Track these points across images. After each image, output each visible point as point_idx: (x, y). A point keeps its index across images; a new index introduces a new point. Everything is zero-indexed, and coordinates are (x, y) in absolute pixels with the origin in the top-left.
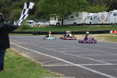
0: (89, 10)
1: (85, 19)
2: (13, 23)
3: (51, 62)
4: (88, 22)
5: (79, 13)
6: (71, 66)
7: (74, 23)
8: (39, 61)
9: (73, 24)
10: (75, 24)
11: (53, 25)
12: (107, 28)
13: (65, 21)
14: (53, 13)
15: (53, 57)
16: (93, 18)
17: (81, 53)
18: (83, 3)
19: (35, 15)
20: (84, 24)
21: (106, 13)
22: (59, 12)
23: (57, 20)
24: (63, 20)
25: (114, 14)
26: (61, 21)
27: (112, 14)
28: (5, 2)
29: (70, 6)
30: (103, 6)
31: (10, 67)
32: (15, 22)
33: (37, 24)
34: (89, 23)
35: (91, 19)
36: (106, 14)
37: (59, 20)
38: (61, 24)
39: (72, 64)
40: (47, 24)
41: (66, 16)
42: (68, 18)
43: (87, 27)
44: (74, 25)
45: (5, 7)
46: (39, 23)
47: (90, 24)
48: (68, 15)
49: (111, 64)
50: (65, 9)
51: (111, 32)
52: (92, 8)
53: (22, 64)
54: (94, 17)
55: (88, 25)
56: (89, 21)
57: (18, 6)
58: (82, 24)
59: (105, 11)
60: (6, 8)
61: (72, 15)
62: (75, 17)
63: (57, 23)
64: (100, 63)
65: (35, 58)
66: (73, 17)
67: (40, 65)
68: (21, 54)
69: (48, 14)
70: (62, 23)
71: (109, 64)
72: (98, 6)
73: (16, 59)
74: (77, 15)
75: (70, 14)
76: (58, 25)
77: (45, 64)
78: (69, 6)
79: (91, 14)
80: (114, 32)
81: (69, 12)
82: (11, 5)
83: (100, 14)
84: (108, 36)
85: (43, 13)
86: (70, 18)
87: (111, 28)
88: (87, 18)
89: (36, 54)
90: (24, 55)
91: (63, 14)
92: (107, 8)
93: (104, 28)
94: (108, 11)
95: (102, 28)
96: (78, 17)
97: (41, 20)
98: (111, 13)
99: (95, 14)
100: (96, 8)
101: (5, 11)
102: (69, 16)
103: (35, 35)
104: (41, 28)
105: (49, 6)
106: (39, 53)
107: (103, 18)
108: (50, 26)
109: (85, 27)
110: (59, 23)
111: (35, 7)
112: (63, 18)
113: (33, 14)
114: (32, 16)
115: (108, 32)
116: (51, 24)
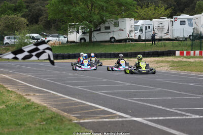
0: (136, 15)
1: (131, 31)
2: (3, 38)
3: (88, 113)
4: (135, 35)
5: (120, 20)
6: (126, 121)
7: (111, 38)
8: (65, 111)
9: (108, 39)
10: (113, 40)
11: (74, 42)
12: (169, 46)
13: (95, 34)
14: (72, 21)
15: (89, 104)
16: (144, 29)
18: (126, 3)
19: (41, 24)
20: (129, 39)
21: (166, 19)
22: (84, 19)
23: (81, 33)
24: (91, 33)
25: (181, 21)
26: (88, 34)
27: (178, 22)
29: (103, 9)
30: (162, 7)
31: (16, 124)
32: (6, 37)
33: (46, 40)
34: (137, 38)
35: (141, 30)
36: (166, 21)
37: (84, 33)
38: (88, 40)
39: (128, 117)
40: (62, 39)
41: (96, 26)
42: (100, 30)
43: (134, 46)
44: (110, 41)
46: (48, 39)
47: (139, 40)
48: (100, 23)
49: (198, 117)
50: (94, 14)
51: (178, 53)
52: (142, 12)
53: (37, 118)
54: (146, 27)
55: (136, 41)
56: (138, 35)
57: (10, 9)
58: (125, 40)
59: (164, 16)
61: (107, 24)
62: (113, 28)
63: (81, 39)
65: (56, 106)
66: (108, 28)
67: (71, 120)
68: (28, 98)
69: (65, 22)
70: (90, 38)
71: (194, 116)
72: (152, 8)
73: (23, 108)
74: (117, 25)
75: (104, 22)
76: (83, 41)
79: (141, 22)
80: (182, 54)
81: (102, 18)
83: (155, 22)
84: (173, 62)
85: (55, 20)
86: (103, 30)
87: (177, 46)
88: (133, 29)
89: (56, 98)
90: (35, 99)
91: (90, 22)
92: (168, 12)
93: (165, 46)
94: (170, 16)
95: (161, 46)
96: (117, 28)
97: (51, 33)
98: (176, 20)
99: (148, 22)
100: (149, 11)
102: (102, 26)
104: (54, 47)
105: (66, 8)
106: (59, 94)
107: (161, 28)
108: (69, 44)
109: (130, 45)
110: (84, 39)
111: (40, 10)
112: (91, 29)
113: (37, 22)
114: (35, 26)
115: (171, 53)
116: (70, 40)
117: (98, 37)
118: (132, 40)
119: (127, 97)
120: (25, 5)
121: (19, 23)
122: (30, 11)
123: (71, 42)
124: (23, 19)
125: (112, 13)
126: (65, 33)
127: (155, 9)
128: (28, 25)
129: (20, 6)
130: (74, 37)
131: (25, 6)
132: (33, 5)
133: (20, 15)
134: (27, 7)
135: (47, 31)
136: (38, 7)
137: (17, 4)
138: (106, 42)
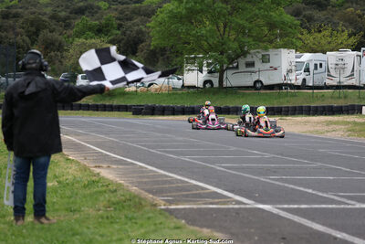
0: (299, 44)
1: (290, 71)
2: (76, 77)
3: (187, 196)
4: (295, 78)
5: (272, 52)
6: (245, 209)
7: (256, 82)
8: (150, 191)
9: (251, 84)
10: (258, 85)
11: (194, 87)
12: (353, 98)
13: (228, 74)
14: (192, 51)
15: (194, 182)
16: (312, 68)
17: (275, 172)
18: (283, 23)
19: (140, 56)
20: (286, 85)
21: (350, 52)
22: (211, 48)
23: (205, 73)
24: (222, 72)
26: (217, 75)
28: (53, 17)
29: (244, 33)
30: (343, 31)
31: (67, 210)
32: (80, 76)
33: (147, 84)
34: (299, 82)
35: (307, 70)
36: (350, 55)
37: (210, 72)
38: (216, 84)
39: (250, 203)
41: (231, 60)
42: (237, 67)
43: (294, 95)
44: (254, 87)
45: (51, 31)
47: (304, 86)
48: (238, 57)
50: (230, 41)
52: (310, 39)
53: (103, 200)
54: (316, 65)
55: (298, 87)
56: (301, 78)
57: (90, 29)
58: (280, 86)
59: (347, 47)
60: (56, 35)
61: (249, 59)
62: (259, 65)
63: (205, 82)
64: (333, 202)
65: (139, 184)
66: (251, 64)
67: (155, 205)
68: (97, 170)
69: (179, 54)
70: (221, 81)
72: (326, 33)
73: (85, 187)
74: (265, 59)
75: (244, 54)
76: (208, 85)
77: (170, 202)
78: (241, 30)
79: (307, 57)
81: (241, 48)
82: (68, 26)
83: (332, 57)
84: (355, 123)
85: (163, 50)
86: (242, 68)
88: (293, 68)
89: (143, 172)
90: (107, 174)
91: (222, 53)
92: (353, 40)
93: (345, 97)
94: (357, 48)
95: (340, 98)
96: (268, 66)
99: (319, 57)
100: (322, 37)
101: (53, 44)
102: (242, 61)
103: (140, 117)
104: (158, 94)
105: (182, 29)
107: (340, 67)
108: (185, 91)
109: (287, 94)
110: (210, 82)
111: (140, 32)
112: (222, 66)
113: (134, 53)
115: (355, 110)
116: (186, 84)
117: (233, 79)
118: (292, 86)
120: (115, 23)
122: (124, 33)
123: (189, 87)
125: (258, 39)
127: (332, 35)
129: (107, 25)
130: (194, 77)
131: (116, 26)
132: (129, 23)
133: (106, 39)
134: (120, 26)
136: (136, 28)
137: (103, 22)
138: (248, 88)
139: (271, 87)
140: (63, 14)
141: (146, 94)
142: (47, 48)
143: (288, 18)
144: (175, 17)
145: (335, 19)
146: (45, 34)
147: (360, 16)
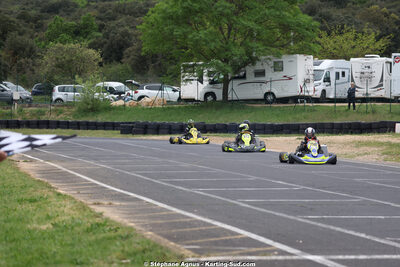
0: (317, 48)
1: (307, 81)
2: (52, 90)
3: (216, 243)
4: (314, 89)
5: (285, 59)
6: (293, 261)
7: (267, 94)
8: (170, 238)
9: (261, 96)
10: (270, 98)
11: (193, 100)
12: (382, 113)
13: (234, 85)
14: (190, 57)
15: (219, 224)
16: (333, 77)
17: (312, 209)
18: (299, 25)
19: (127, 63)
20: (302, 97)
21: (378, 59)
22: (214, 54)
23: (206, 83)
24: (226, 82)
26: (221, 86)
28: (22, 17)
29: (252, 35)
30: (369, 34)
31: (71, 262)
32: (56, 88)
33: (136, 96)
34: (318, 94)
35: (327, 80)
36: (378, 62)
37: (212, 82)
38: (219, 96)
40: (169, 93)
41: (237, 69)
42: (244, 77)
43: (313, 110)
44: (264, 100)
45: (20, 34)
46: (141, 92)
47: (323, 98)
48: (245, 64)
50: (235, 45)
51: (399, 128)
52: (329, 43)
54: (337, 74)
55: (316, 100)
56: (320, 89)
57: (66, 30)
58: (295, 99)
59: (374, 52)
60: (26, 38)
61: (258, 67)
62: (270, 74)
63: (207, 95)
65: (154, 227)
66: (261, 73)
68: (98, 209)
69: (174, 60)
70: (225, 93)
72: (350, 35)
73: (88, 231)
74: (278, 67)
75: (253, 61)
76: (210, 98)
77: (199, 253)
78: (249, 33)
79: (326, 64)
81: (249, 54)
82: (39, 27)
83: (356, 64)
84: (390, 144)
85: (154, 57)
86: (250, 77)
87: (398, 114)
88: (311, 77)
89: (154, 211)
90: (112, 213)
91: (226, 61)
92: (381, 44)
93: (374, 112)
94: (386, 53)
95: (367, 113)
96: (280, 75)
97: (146, 82)
98: (397, 60)
99: (341, 64)
100: (344, 41)
101: (23, 49)
102: (250, 70)
103: (130, 136)
104: (151, 109)
105: (178, 32)
106: (160, 205)
107: (367, 77)
108: (182, 105)
109: (303, 109)
110: (212, 94)
111: (125, 34)
112: (226, 76)
113: (119, 59)
114: (116, 67)
115: (387, 127)
116: (184, 96)
117: (240, 91)
118: (309, 99)
119: (295, 213)
120: (96, 23)
121: (83, 60)
122: (106, 36)
123: (187, 100)
124: (92, 51)
125: (269, 43)
126: (175, 81)
127: (356, 38)
128: (100, 64)
129: (86, 26)
130: (193, 89)
131: (96, 27)
132: (112, 24)
133: (86, 43)
134: (101, 28)
135: (139, 77)
136: (121, 30)
137: (81, 22)
138: (257, 101)
139: (285, 100)
140: (33, 13)
141: (136, 109)
142: (15, 54)
143: (305, 18)
144: (169, 18)
145: (357, 19)
146: (13, 37)
147: (386, 15)
